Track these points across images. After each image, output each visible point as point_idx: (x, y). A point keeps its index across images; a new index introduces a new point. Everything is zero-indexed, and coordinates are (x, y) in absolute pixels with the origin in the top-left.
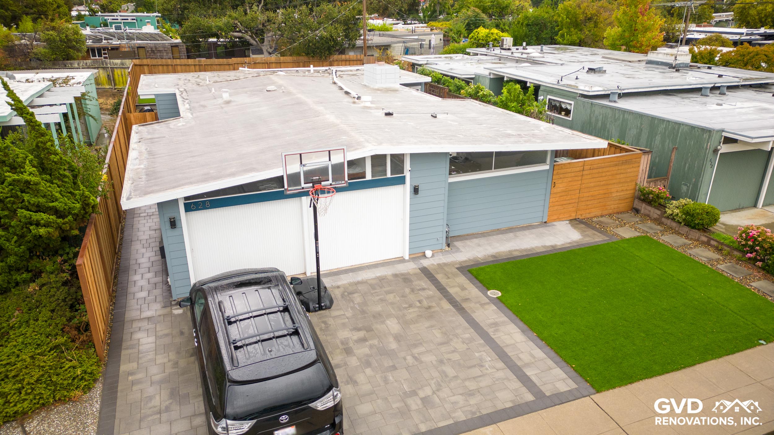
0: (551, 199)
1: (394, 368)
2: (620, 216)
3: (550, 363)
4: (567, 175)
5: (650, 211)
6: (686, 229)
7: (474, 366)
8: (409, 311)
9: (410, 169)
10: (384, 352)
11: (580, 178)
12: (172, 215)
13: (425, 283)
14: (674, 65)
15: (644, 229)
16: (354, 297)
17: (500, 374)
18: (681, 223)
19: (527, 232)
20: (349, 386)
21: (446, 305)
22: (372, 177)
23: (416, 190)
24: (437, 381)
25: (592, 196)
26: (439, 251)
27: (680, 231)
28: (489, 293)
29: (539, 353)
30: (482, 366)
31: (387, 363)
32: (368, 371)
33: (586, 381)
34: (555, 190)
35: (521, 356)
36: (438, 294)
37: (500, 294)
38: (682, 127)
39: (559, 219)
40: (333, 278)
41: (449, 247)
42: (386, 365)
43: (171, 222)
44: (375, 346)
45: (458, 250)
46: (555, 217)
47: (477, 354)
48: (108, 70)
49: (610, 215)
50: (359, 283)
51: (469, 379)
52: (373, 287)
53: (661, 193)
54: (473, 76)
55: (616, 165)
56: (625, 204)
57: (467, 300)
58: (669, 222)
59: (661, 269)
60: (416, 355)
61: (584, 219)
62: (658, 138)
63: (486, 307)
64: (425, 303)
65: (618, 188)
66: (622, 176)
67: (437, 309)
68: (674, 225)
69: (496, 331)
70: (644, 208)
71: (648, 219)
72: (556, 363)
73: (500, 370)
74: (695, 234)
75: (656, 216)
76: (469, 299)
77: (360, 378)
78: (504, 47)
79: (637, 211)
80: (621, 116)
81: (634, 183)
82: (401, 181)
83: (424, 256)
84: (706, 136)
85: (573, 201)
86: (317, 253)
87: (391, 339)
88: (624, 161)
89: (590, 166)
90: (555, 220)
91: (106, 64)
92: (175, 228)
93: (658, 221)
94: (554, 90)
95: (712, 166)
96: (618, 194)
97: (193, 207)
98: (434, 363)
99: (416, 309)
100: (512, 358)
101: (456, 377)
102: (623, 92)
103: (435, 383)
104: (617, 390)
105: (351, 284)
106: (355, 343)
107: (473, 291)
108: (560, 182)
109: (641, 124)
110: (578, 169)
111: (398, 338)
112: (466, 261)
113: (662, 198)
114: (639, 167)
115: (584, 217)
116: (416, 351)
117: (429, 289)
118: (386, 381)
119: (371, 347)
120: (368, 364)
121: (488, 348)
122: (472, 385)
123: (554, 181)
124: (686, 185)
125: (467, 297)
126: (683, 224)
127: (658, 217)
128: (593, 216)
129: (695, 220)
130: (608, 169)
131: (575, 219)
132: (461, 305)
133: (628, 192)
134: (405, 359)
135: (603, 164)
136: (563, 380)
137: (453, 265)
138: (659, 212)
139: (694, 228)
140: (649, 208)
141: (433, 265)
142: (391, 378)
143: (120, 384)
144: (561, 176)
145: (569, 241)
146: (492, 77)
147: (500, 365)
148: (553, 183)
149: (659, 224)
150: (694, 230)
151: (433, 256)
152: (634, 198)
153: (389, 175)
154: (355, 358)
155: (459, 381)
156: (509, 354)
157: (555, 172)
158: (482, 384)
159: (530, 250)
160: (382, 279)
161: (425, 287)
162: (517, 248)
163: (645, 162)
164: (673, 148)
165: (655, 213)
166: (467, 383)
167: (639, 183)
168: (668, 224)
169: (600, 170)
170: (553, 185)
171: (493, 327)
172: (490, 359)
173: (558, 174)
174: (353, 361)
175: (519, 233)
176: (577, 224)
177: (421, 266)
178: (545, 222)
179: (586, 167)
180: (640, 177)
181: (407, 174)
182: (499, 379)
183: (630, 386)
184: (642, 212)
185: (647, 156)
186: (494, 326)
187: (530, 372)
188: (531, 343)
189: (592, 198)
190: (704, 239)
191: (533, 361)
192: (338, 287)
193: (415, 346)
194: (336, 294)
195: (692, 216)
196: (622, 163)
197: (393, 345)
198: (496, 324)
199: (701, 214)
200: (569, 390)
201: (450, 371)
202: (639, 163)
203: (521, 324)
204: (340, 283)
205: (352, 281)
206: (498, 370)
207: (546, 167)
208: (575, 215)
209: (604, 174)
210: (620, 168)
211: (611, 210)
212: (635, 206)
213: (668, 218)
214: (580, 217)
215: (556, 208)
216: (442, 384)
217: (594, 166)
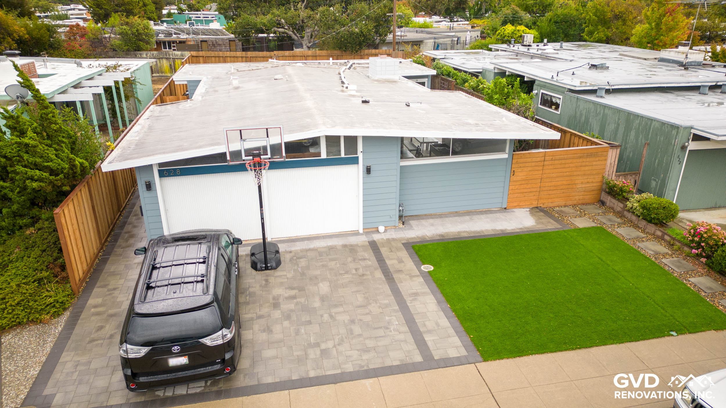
0: (511, 187)
1: (309, 323)
2: (584, 207)
3: (452, 331)
4: (527, 165)
5: (614, 204)
6: (643, 223)
7: (380, 328)
8: (344, 277)
9: (362, 150)
10: (307, 309)
11: (541, 168)
12: (147, 179)
13: (369, 255)
14: (684, 63)
15: (602, 220)
16: (301, 262)
17: (402, 337)
18: (639, 216)
19: (483, 217)
20: (264, 334)
21: (379, 274)
22: (328, 155)
23: (368, 170)
24: (342, 337)
25: (555, 186)
26: (393, 227)
27: (639, 225)
28: (422, 267)
29: (444, 322)
30: (387, 328)
31: (305, 318)
32: (286, 323)
33: (478, 350)
34: (514, 178)
35: (427, 323)
36: (376, 264)
37: (432, 268)
38: (654, 123)
39: (519, 206)
40: (289, 244)
41: (403, 224)
42: (303, 319)
43: (146, 185)
44: (301, 303)
45: (411, 228)
46: (515, 204)
47: (387, 318)
48: (170, 60)
49: (574, 206)
50: (310, 250)
51: (370, 338)
52: (320, 254)
53: (624, 187)
54: (481, 70)
55: (580, 157)
56: (591, 196)
57: (399, 271)
58: (629, 215)
59: (599, 258)
60: (333, 314)
61: (546, 208)
62: (633, 133)
63: (415, 279)
64: (361, 271)
65: (583, 180)
66: (587, 168)
67: (370, 277)
68: (634, 218)
69: (415, 300)
70: (609, 200)
71: (611, 212)
72: (457, 332)
73: (403, 333)
74: (651, 228)
75: (619, 209)
76: (401, 271)
77: (277, 328)
78: (525, 43)
79: (603, 203)
80: (602, 111)
81: (601, 176)
82: (355, 161)
83: (378, 231)
84: (674, 132)
85: (535, 190)
86: (262, 219)
87: (317, 299)
88: (589, 154)
89: (551, 157)
90: (515, 207)
91: (169, 55)
92: (150, 190)
93: (620, 214)
94: (547, 85)
95: (680, 163)
96: (583, 186)
97: (166, 174)
98: (346, 321)
99: (350, 276)
100: (419, 324)
101: (360, 335)
102: (613, 87)
103: (338, 339)
104: (503, 362)
105: (302, 251)
106: (285, 300)
107: (409, 264)
108: (519, 170)
109: (619, 119)
110: (539, 159)
111: (323, 299)
112: (414, 238)
113: (625, 192)
114: (606, 160)
115: (546, 206)
116: (334, 310)
117: (369, 260)
118: (297, 333)
119: (297, 304)
120: (288, 317)
121: (400, 313)
122: (370, 343)
123: (513, 169)
124: (655, 180)
125: (400, 269)
126: (641, 217)
127: (621, 210)
128: (556, 206)
129: (651, 215)
130: (570, 161)
131: (537, 207)
132: (392, 275)
133: (595, 184)
134: (322, 316)
135: (566, 156)
136: (457, 347)
137: (400, 241)
138: (621, 205)
139: (650, 222)
140: (614, 201)
141: (382, 239)
142: (303, 331)
143: (83, 313)
144: (521, 165)
145: (521, 226)
146: (496, 71)
147: (406, 329)
148: (512, 171)
149: (621, 217)
150: (651, 224)
151: (385, 231)
152: (601, 190)
153: (343, 155)
154: (279, 311)
155: (361, 339)
156: (417, 321)
157: (514, 161)
158: (379, 344)
159: (479, 232)
160: (331, 248)
161: (367, 257)
162: (468, 230)
163: (613, 156)
164: (645, 144)
165: (618, 206)
166: (367, 342)
167: (607, 176)
168: (629, 217)
169: (563, 162)
170: (512, 174)
171: (412, 297)
172: (397, 323)
173: (517, 163)
174: (277, 314)
175: (475, 217)
176: (537, 212)
177: (371, 240)
178: (505, 208)
179: (547, 158)
180: (607, 169)
181: (360, 156)
182: (398, 340)
183: (518, 359)
184: (608, 205)
185: (616, 150)
186: (414, 295)
187: (428, 338)
188: (442, 313)
189: (555, 188)
190: (659, 233)
191: (436, 328)
192: (291, 252)
193: (336, 306)
194: (285, 258)
195: (649, 210)
196: (587, 156)
197: (317, 304)
198: (416, 294)
199: (658, 208)
200: (458, 357)
201: (357, 330)
202: (606, 156)
203: (440, 296)
204: (293, 249)
205: (304, 248)
206: (400, 333)
207: (505, 156)
208: (536, 203)
209: (567, 166)
210: (585, 160)
211: (576, 201)
212: (601, 199)
213: (628, 211)
214: (542, 205)
215: (516, 195)
216: (345, 340)
217: (556, 157)
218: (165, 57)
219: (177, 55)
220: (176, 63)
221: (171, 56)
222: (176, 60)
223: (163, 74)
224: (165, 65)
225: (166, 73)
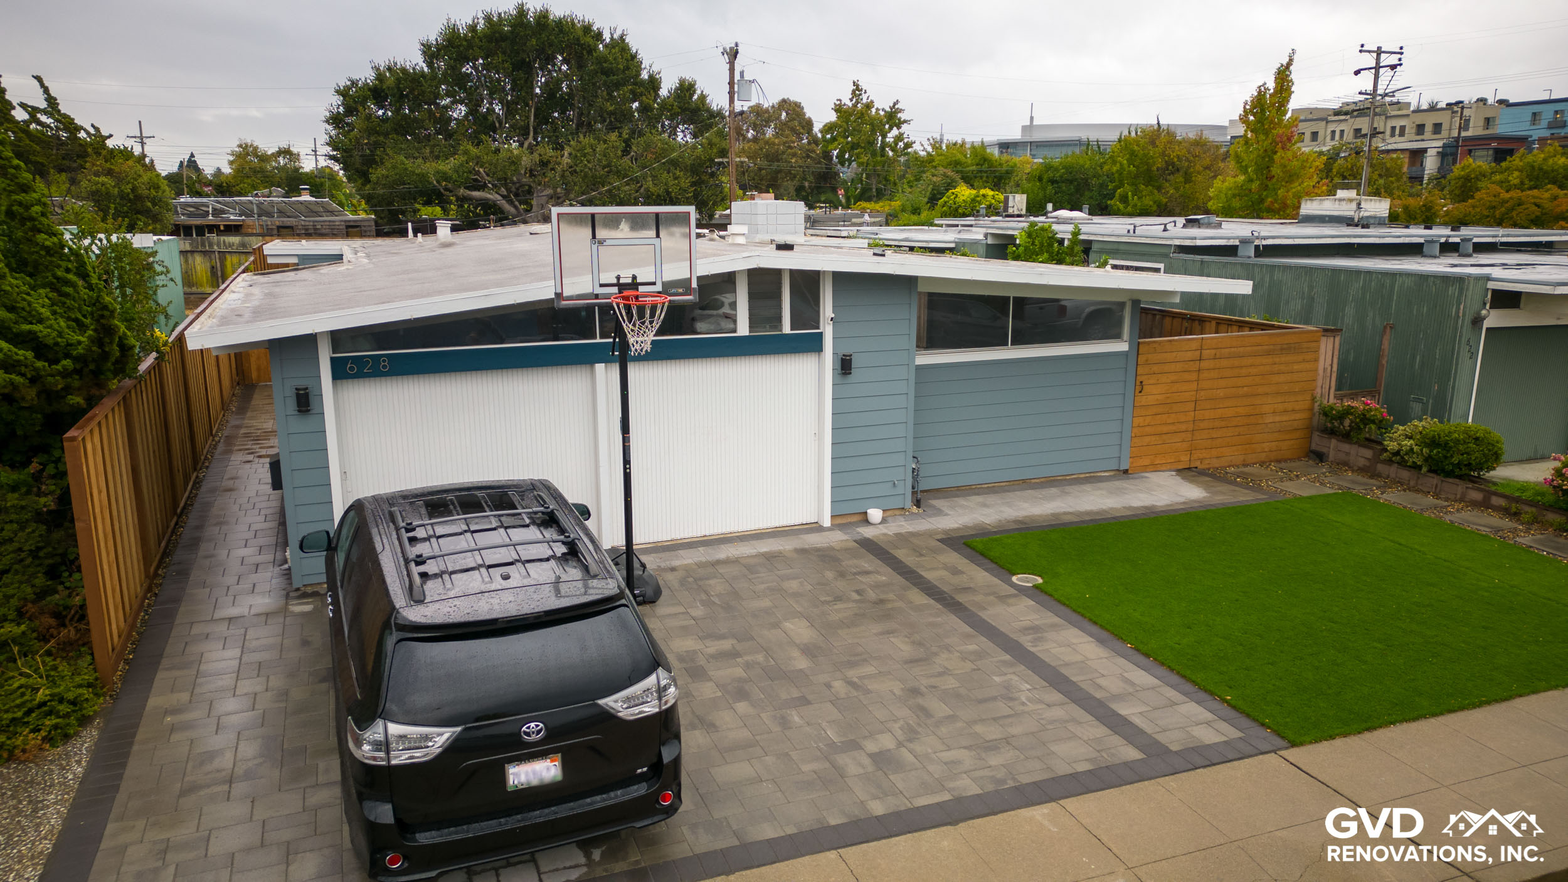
0: (1137, 421)
1: (804, 701)
2: (1283, 465)
3: (1171, 693)
4: (1169, 367)
5: (1348, 454)
6: (1434, 480)
7: (994, 699)
8: (835, 607)
9: (833, 316)
10: (778, 674)
11: (1194, 376)
12: (302, 383)
13: (868, 562)
14: (1356, 220)
15: (1341, 483)
16: (710, 585)
17: (1058, 713)
18: (1420, 468)
19: (1087, 487)
20: (697, 732)
21: (918, 597)
22: (752, 327)
23: (845, 366)
24: (908, 724)
25: (1222, 419)
26: (897, 512)
27: (1420, 487)
28: (1014, 579)
29: (1142, 677)
30: (1012, 699)
31: (787, 692)
32: (742, 707)
33: (1263, 725)
34: (1142, 400)
35: (1102, 682)
36: (899, 580)
37: (1040, 580)
38: (1399, 281)
39: (1155, 468)
40: (662, 555)
41: (918, 506)
42: (784, 696)
43: (298, 395)
44: (759, 664)
45: (939, 512)
46: (1146, 462)
47: (997, 679)
48: (213, 257)
49: (1262, 464)
50: (719, 562)
51: (982, 721)
52: (751, 569)
53: (1371, 410)
54: (953, 245)
55: (1268, 353)
56: (1292, 442)
57: (966, 590)
58: (1393, 471)
59: (1392, 541)
60: (856, 680)
61: (1209, 469)
62: (1350, 311)
63: (1011, 601)
64: (872, 595)
65: (1276, 406)
66: (1282, 378)
67: (900, 604)
68: (1405, 474)
69: (1036, 641)
70: (1334, 448)
71: (1346, 470)
72: (1185, 694)
73: (1055, 705)
74: (1458, 487)
75: (1362, 462)
76: (970, 588)
77: (725, 718)
78: (1010, 211)
79: (1320, 457)
80: (1267, 279)
81: (1308, 397)
82: (813, 345)
83: (866, 521)
84: (1453, 291)
85: (1183, 427)
86: (627, 462)
87: (796, 653)
88: (1285, 346)
89: (1213, 352)
90: (1145, 468)
91: (211, 245)
92: (308, 412)
93: (1368, 471)
94: (1122, 247)
95: (1473, 356)
96: (1277, 419)
97: (352, 369)
98: (898, 692)
99: (850, 605)
100: (1083, 686)
101: (952, 718)
102: (1265, 242)
103: (901, 728)
104: (1339, 742)
105: (700, 565)
106: (711, 660)
107: (980, 576)
108: (1151, 382)
109: (1311, 287)
110: (1189, 355)
111: (808, 651)
112: (958, 529)
113: (1373, 422)
114: (1316, 360)
115: (1207, 466)
116: (853, 674)
117: (878, 573)
118: (784, 723)
119: (748, 666)
120: (741, 694)
121: (1023, 667)
122: (991, 732)
123: (1139, 379)
124: (1420, 401)
125: (967, 586)
126: (1424, 469)
127: (1368, 464)
128: (1226, 464)
129: (1452, 456)
131: (1189, 469)
132: (953, 598)
133: (1298, 416)
134: (828, 686)
135: (1241, 349)
136: (1208, 723)
137: (931, 536)
138: (1368, 453)
139: (1449, 474)
140: (1346, 447)
141: (885, 535)
142: (796, 719)
143: (141, 729)
144: (1155, 368)
145: (1182, 500)
146: (990, 241)
147: (1057, 697)
148: (1138, 383)
149: (1372, 477)
150: (1451, 480)
151: (884, 521)
152: (1310, 429)
153: (787, 329)
154: (710, 684)
155: (959, 724)
156: (1074, 679)
157: (1142, 359)
158: (1015, 730)
159: (1098, 513)
160: (770, 558)
161: (870, 569)
162: (1071, 510)
163: (1328, 352)
164: (1385, 327)
165: (1361, 455)
166: (979, 729)
167: (1319, 395)
168: (1393, 475)
169: (1236, 362)
170: (1138, 388)
171: (1029, 634)
172: (1029, 687)
173: (1147, 363)
174: (707, 690)
175: (1070, 489)
176: (1194, 476)
177: (858, 537)
178: (1126, 472)
179: (1206, 353)
180: (1319, 383)
181: (828, 331)
182: (1055, 721)
183: (1367, 735)
184: (1331, 457)
185: (1332, 339)
186: (1031, 631)
187: (1124, 710)
188: (1122, 661)
189: (1221, 424)
190: (1476, 496)
191: (1131, 690)
192: (673, 569)
193: (852, 664)
194: (669, 580)
195: (1445, 446)
196: (1282, 349)
197: (802, 663)
198: (1035, 629)
199: (1465, 442)
200: (1225, 742)
201: (936, 707)
202: (1317, 351)
203: (1095, 629)
204: (676, 563)
205: (703, 559)
206: (1049, 706)
207: (1122, 346)
208: (1187, 458)
209: (1244, 371)
210: (1277, 360)
211: (1264, 455)
212: (1314, 447)
213: (1390, 462)
214: (1198, 464)
215: (1147, 440)
216: (920, 730)
217: (1223, 350)
218: (200, 248)
219: (233, 245)
220: (228, 263)
221: (216, 247)
222: (228, 256)
223: (194, 289)
224: (198, 268)
225: (202, 286)
